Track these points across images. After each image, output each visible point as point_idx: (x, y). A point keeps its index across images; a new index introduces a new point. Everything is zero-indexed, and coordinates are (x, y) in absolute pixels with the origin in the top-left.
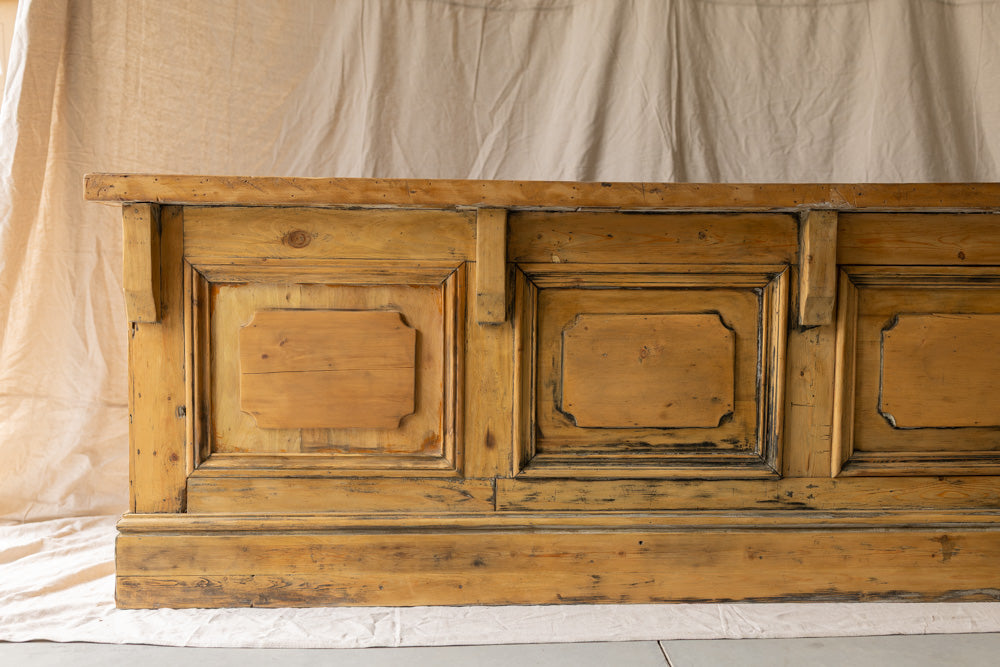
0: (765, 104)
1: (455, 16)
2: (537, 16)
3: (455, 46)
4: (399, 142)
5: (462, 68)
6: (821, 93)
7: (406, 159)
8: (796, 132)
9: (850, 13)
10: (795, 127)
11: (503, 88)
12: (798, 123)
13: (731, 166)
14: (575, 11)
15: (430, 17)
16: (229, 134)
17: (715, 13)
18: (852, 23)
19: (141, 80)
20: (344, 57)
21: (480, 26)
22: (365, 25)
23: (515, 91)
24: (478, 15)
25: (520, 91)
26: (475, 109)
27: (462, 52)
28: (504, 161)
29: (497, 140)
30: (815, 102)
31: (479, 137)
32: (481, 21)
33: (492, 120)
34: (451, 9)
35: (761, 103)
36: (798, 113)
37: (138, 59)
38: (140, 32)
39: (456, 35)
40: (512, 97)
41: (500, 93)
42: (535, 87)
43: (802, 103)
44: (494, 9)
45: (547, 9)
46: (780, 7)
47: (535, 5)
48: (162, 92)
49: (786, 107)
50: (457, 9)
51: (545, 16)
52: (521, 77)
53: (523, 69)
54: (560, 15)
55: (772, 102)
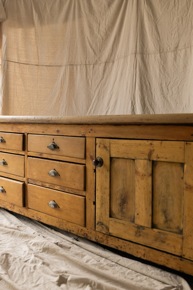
0: (160, 83)
1: (86, 68)
2: (105, 64)
3: (86, 75)
4: (74, 101)
5: (88, 81)
6: (176, 79)
7: (76, 105)
8: (168, 91)
9: (186, 51)
10: (168, 90)
11: (97, 85)
12: (169, 89)
13: (149, 103)
14: (115, 62)
15: (81, 69)
16: (37, 100)
17: (149, 57)
18: (186, 55)
19: (18, 91)
20: (61, 81)
21: (92, 69)
22: (66, 73)
23: (100, 85)
24: (92, 66)
25: (101, 85)
26: (91, 90)
27: (88, 76)
28: (97, 104)
29: (95, 98)
30: (174, 82)
31: (92, 98)
32: (92, 68)
33: (95, 93)
34: (85, 66)
35: (159, 83)
36: (169, 85)
37: (17, 87)
38: (17, 81)
39: (87, 72)
40: (99, 87)
41: (97, 86)
42: (105, 84)
43: (171, 82)
44: (96, 64)
45: (108, 62)
46: (167, 52)
47: (105, 62)
48: (22, 93)
49: (166, 84)
50: (87, 66)
51: (108, 64)
52: (102, 81)
53: (102, 79)
54: (111, 63)
55: (162, 83)
